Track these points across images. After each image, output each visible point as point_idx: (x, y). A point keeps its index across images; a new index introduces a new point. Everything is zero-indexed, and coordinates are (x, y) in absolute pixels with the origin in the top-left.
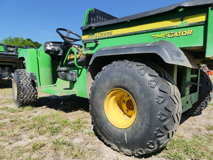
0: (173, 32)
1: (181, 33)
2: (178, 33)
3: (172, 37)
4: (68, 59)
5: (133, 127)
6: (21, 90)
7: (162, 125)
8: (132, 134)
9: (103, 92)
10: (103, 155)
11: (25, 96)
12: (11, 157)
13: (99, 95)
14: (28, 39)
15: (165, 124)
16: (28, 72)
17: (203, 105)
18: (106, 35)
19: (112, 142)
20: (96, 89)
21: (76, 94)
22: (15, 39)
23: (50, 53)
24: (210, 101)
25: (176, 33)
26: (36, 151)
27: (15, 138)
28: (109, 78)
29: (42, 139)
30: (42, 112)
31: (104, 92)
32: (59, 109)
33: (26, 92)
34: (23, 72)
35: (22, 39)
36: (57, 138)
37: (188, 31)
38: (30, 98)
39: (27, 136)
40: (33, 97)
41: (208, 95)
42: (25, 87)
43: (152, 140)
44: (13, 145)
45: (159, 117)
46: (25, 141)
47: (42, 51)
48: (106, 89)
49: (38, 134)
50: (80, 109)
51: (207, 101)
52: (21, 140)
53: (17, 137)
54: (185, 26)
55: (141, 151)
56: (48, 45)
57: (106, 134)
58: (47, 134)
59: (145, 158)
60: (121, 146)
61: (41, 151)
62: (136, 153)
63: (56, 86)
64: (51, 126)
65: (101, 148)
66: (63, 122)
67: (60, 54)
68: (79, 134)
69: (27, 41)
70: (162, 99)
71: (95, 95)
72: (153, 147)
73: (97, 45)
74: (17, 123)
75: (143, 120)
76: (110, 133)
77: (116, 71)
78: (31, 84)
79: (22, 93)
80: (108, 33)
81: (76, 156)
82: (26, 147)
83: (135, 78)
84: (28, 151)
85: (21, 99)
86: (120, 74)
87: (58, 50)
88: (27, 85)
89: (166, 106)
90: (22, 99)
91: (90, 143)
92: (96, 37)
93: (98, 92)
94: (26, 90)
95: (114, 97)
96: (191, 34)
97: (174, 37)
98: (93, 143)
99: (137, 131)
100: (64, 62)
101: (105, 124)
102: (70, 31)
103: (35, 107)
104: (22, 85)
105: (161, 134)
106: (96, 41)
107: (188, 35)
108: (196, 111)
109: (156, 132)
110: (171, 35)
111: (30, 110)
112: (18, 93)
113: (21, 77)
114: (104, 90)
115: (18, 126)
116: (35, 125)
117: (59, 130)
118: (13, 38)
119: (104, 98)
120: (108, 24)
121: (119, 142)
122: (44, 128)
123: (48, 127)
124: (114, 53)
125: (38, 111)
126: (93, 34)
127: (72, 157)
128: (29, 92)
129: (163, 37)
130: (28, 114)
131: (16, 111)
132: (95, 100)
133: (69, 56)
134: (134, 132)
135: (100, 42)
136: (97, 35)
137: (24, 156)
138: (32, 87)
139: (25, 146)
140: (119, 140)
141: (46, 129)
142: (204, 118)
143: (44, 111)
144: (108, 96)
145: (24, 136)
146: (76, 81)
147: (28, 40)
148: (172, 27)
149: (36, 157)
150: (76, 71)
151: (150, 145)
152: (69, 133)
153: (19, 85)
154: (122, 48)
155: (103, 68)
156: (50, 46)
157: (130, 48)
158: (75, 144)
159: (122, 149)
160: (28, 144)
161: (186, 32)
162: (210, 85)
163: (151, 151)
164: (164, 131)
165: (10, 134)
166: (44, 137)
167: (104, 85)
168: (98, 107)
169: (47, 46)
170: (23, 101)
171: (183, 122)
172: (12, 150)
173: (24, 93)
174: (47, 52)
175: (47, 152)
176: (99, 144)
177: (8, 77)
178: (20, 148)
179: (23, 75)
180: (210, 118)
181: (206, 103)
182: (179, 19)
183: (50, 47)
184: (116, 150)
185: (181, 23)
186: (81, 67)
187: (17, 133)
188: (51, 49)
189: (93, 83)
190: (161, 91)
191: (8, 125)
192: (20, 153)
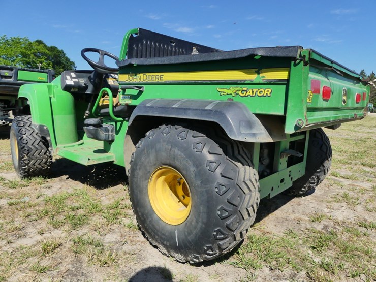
0: (246, 89)
1: (257, 91)
2: (253, 92)
3: (245, 96)
4: (100, 105)
5: (186, 223)
6: (25, 152)
7: (224, 224)
8: (185, 233)
9: (146, 170)
10: (145, 261)
11: (32, 162)
12: (11, 264)
13: (141, 174)
14: (37, 41)
15: (228, 223)
16: (36, 124)
17: (313, 181)
18: (155, 79)
19: (159, 243)
20: (137, 164)
21: (113, 161)
22: (13, 40)
23: (72, 90)
24: (325, 174)
25: (250, 90)
26: (47, 255)
27: (17, 233)
28: (154, 151)
29: (58, 235)
30: (60, 186)
31: (148, 171)
32: (87, 183)
33: (33, 155)
34: (27, 121)
35: (27, 40)
36: (80, 233)
37: (266, 90)
38: (39, 164)
39: (34, 229)
40: (46, 163)
41: (320, 166)
42: (31, 147)
43: (210, 244)
44: (14, 245)
45: (219, 213)
46: (31, 238)
47: (58, 87)
48: (151, 166)
49: (51, 227)
50: (122, 184)
51: (318, 174)
52: (25, 236)
53: (19, 233)
54: (262, 82)
55: (196, 257)
56: (68, 77)
57: (150, 231)
58: (66, 227)
59: (205, 266)
60: (171, 249)
61: (54, 255)
62: (191, 260)
63: (82, 144)
64: (73, 213)
65: (144, 251)
66: (91, 207)
67: (89, 92)
68: (115, 226)
69: (36, 45)
70: (224, 188)
71: (136, 173)
72: (212, 252)
73: (141, 92)
74: (19, 208)
75: (199, 216)
76: (156, 229)
77: (164, 141)
78: (41, 142)
79: (26, 158)
80: (157, 77)
81: (106, 263)
82: (33, 249)
83: (190, 156)
84: (36, 255)
85: (25, 166)
86: (170, 147)
87: (85, 84)
88: (34, 144)
89: (229, 198)
90: (27, 166)
91: (129, 242)
92: (139, 80)
93: (140, 169)
94: (32, 153)
95: (163, 178)
96: (269, 95)
97: (247, 96)
98: (134, 243)
99: (191, 231)
100: (93, 110)
101: (149, 217)
102: (104, 53)
103: (49, 179)
104: (26, 144)
105: (222, 236)
106: (139, 86)
107: (265, 96)
108: (303, 189)
109: (215, 233)
110: (243, 92)
111: (41, 184)
112: (19, 157)
113: (24, 130)
114: (148, 168)
115: (21, 213)
116: (47, 212)
117: (85, 221)
118: (9, 39)
119: (149, 179)
120: (156, 63)
121: (168, 244)
122: (62, 217)
123: (67, 214)
124: (162, 113)
125: (54, 185)
126: (136, 75)
127: (99, 265)
128: (39, 155)
129: (233, 94)
130: (37, 190)
131: (17, 185)
132: (135, 180)
133: (102, 99)
134: (187, 232)
135: (145, 88)
136: (141, 77)
137: (30, 263)
138: (43, 146)
139: (31, 247)
140: (168, 241)
141: (65, 218)
142: (313, 201)
143: (63, 186)
144: (155, 176)
145: (31, 230)
146: (113, 141)
147: (37, 43)
148: (245, 81)
149: (47, 264)
150: (114, 124)
151: (208, 250)
152: (99, 226)
153: (21, 144)
154: (174, 106)
155: (148, 134)
156: (72, 78)
157: (184, 109)
158: (107, 243)
159: (173, 253)
160: (36, 243)
161: (263, 91)
162: (325, 151)
163: (209, 258)
164: (227, 231)
165: (9, 227)
166: (60, 232)
167: (147, 160)
168: (140, 191)
169: (67, 79)
170: (29, 169)
171: (280, 207)
172: (12, 252)
173: (31, 156)
174: (67, 88)
175: (63, 256)
176: (143, 245)
177: (4, 121)
178: (24, 250)
179: (26, 127)
180: (322, 201)
181: (318, 178)
182: (254, 70)
183: (71, 80)
184: (165, 255)
185: (257, 77)
186: (121, 119)
187: (18, 225)
188: (73, 84)
189: (133, 155)
190: (222, 176)
191: (5, 210)
192: (24, 257)
